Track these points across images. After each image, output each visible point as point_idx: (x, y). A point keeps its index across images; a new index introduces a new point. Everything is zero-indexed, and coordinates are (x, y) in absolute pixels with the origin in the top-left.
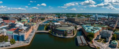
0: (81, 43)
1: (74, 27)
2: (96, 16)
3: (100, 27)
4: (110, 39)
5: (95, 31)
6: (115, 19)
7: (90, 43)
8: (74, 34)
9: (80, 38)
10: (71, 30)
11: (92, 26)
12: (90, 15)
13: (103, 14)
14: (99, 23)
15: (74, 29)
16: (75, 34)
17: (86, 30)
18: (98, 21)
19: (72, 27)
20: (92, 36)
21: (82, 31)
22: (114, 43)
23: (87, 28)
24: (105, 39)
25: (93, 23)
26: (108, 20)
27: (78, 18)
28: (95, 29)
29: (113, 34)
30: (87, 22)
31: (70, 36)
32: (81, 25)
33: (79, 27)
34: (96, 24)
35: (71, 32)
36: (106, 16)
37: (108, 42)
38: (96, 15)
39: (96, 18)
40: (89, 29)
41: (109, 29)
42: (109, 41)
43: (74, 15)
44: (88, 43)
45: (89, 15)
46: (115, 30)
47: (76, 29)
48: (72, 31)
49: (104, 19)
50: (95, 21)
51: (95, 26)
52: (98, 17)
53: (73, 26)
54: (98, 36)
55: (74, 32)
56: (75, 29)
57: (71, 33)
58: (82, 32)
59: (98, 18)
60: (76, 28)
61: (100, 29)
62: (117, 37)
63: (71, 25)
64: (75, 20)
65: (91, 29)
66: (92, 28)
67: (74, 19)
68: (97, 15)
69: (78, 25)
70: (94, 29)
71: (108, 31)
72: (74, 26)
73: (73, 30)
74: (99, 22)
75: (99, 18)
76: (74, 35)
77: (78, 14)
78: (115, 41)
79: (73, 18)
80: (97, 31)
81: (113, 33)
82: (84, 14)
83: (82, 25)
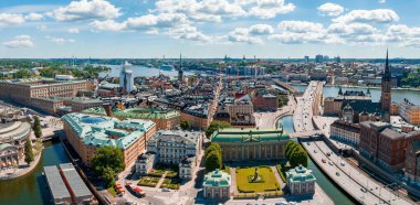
0: (69, 196)
1: (27, 126)
2: (124, 73)
3: (147, 119)
4: (195, 168)
5: (126, 141)
6: (209, 81)
7: (106, 194)
8: (29, 160)
9: (61, 173)
10: (17, 142)
11: (108, 115)
12: (99, 69)
13: (155, 63)
14: (141, 101)
15: (29, 135)
16: (37, 160)
17: (83, 135)
18: (133, 93)
19: (16, 124)
20: (113, 160)
21: (66, 141)
22: (215, 184)
23: (87, 128)
24: (175, 168)
25: (116, 104)
26: (176, 86)
27: (44, 82)
28: (126, 129)
29: (205, 146)
30: (87, 100)
31: (10, 171)
32: (59, 114)
33: (51, 126)
34: (127, 106)
35: (15, 149)
36: (169, 69)
37: (189, 180)
38: (124, 68)
39: (125, 81)
40: (99, 130)
41: (185, 127)
42: (194, 176)
43: (24, 66)
44: (97, 197)
45: (95, 66)
46: (211, 126)
47: (38, 135)
48: (22, 144)
49: (159, 84)
50: (122, 92)
51: (122, 118)
52: (133, 76)
53: (23, 120)
54: (141, 158)
55: (27, 147)
56: (33, 137)
57: (15, 157)
58: (65, 146)
59: (135, 79)
60: (36, 128)
61: (145, 127)
62: (223, 153)
63: (11, 116)
64: (32, 95)
65: (108, 133)
66: (109, 124)
67: (26, 89)
68: (128, 67)
69: (45, 113)
70: (123, 132)
71: (181, 133)
72: (28, 120)
73: (26, 139)
74: (142, 96)
75: (137, 81)
76: (33, 165)
77: (44, 63)
78: (221, 172)
79: (22, 80)
80: (135, 137)
81: (206, 141)
82: (70, 61)
83: (65, 112)
